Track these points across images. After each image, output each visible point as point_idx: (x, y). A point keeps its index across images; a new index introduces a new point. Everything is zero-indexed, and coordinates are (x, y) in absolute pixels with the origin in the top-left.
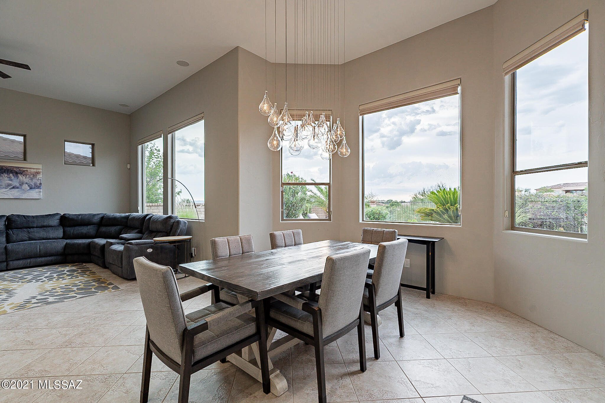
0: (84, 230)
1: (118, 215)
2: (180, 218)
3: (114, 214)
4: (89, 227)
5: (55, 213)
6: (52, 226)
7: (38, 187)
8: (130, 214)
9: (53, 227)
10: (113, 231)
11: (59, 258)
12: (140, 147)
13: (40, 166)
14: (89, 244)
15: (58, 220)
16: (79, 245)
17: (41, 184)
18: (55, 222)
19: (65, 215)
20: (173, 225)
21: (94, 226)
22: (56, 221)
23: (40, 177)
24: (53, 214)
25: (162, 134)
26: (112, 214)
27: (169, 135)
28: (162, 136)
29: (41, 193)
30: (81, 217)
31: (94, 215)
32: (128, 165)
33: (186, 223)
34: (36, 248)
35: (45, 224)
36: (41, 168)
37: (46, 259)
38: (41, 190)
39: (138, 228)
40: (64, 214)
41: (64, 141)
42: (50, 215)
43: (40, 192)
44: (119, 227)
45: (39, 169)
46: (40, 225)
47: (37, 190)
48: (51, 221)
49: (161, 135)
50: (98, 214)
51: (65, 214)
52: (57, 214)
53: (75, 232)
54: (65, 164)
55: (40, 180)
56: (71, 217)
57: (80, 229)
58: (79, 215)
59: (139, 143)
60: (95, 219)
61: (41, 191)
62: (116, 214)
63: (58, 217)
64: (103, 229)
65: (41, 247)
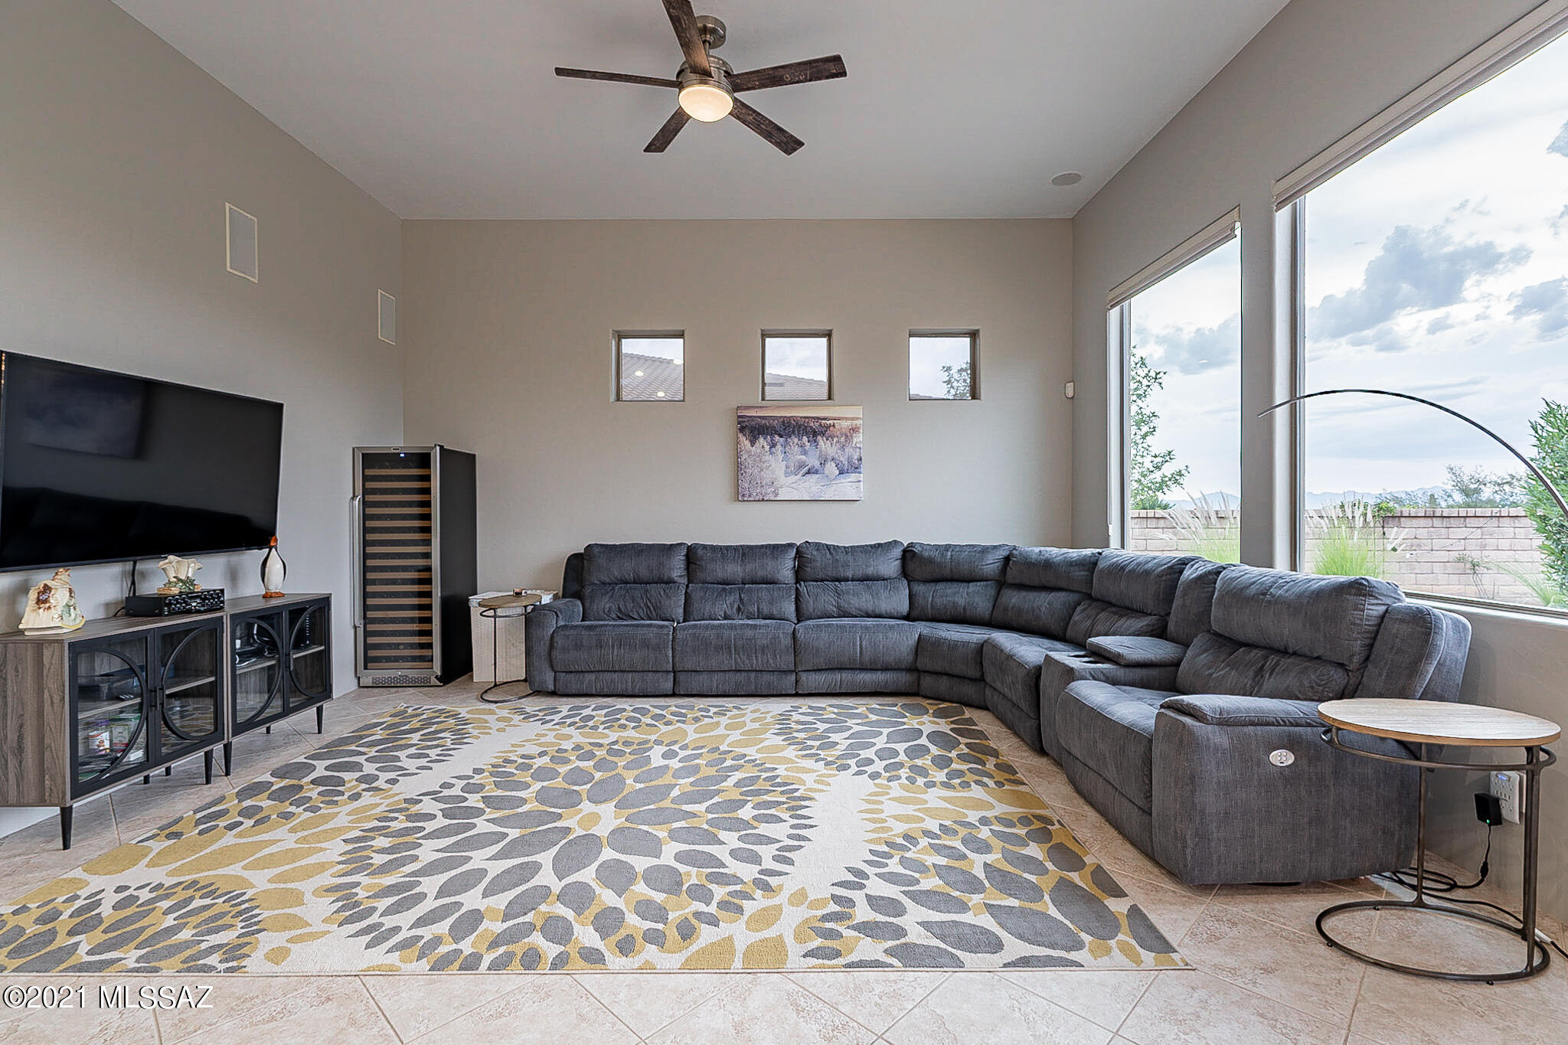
0: (961, 596)
1: (1054, 552)
2: (1408, 595)
3: (1042, 549)
4: (973, 587)
5: (890, 540)
6: (886, 577)
7: (855, 468)
8: (1100, 554)
9: (886, 580)
10: (1043, 609)
11: (903, 679)
12: (1114, 314)
13: (856, 411)
14: (981, 648)
15: (897, 562)
16: (954, 646)
17: (861, 460)
18: (890, 566)
19: (911, 547)
20: (1377, 632)
21: (986, 586)
22: (893, 564)
23: (858, 440)
24: (886, 543)
25: (1238, 224)
26: (1037, 550)
27: (1278, 214)
28: (1238, 232)
29: (862, 483)
30: (952, 556)
31: (985, 550)
32: (1068, 384)
33: (1464, 625)
34: (854, 644)
35: (870, 571)
36: (861, 416)
37: (874, 677)
38: (862, 475)
39: (1142, 613)
40: (911, 545)
41: (908, 335)
42: (880, 545)
43: (859, 481)
44: (1061, 596)
45: (857, 419)
46: (859, 573)
47: (853, 477)
48: (882, 563)
49: (1233, 229)
50: (995, 547)
51: (912, 543)
52: (895, 542)
53: (938, 601)
54: (910, 400)
55: (860, 448)
56: (926, 554)
57: (949, 591)
58: (948, 547)
59: (1110, 302)
60: (989, 562)
61: (862, 479)
62: (1048, 549)
63: (897, 552)
64: (1014, 599)
65: (864, 643)
